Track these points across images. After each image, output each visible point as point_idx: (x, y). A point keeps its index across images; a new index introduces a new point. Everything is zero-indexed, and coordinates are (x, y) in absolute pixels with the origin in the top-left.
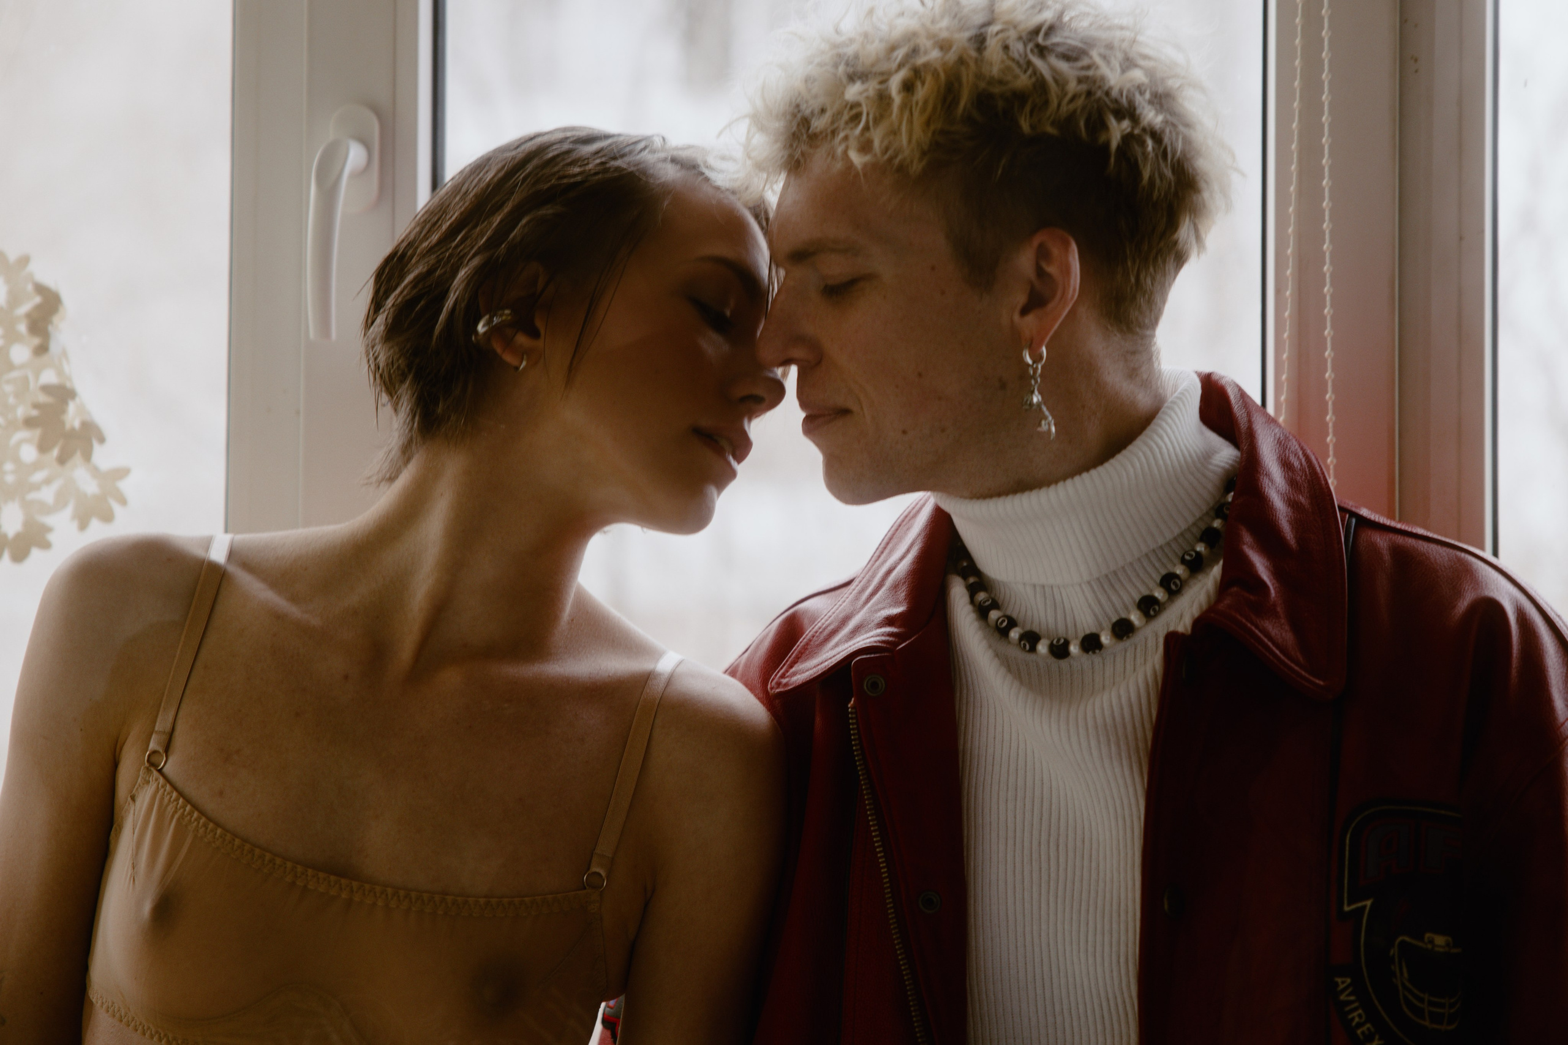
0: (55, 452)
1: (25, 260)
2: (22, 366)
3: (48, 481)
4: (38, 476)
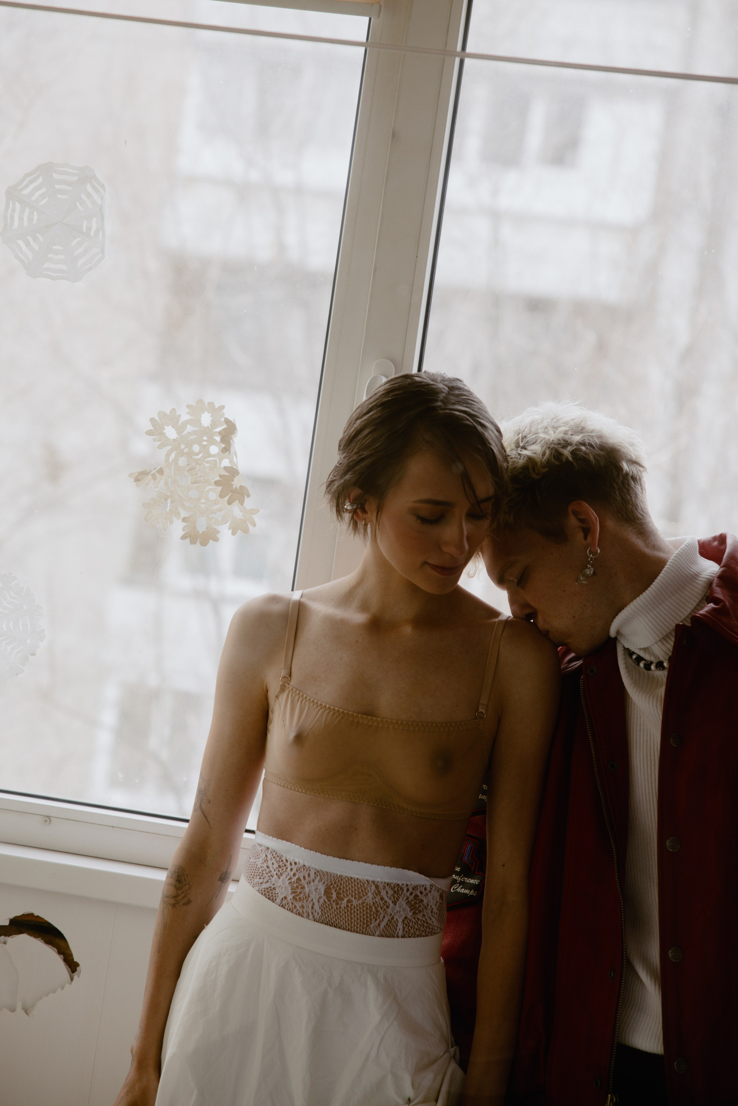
0: (227, 498)
1: (222, 407)
2: (214, 456)
3: (220, 510)
4: (216, 507)
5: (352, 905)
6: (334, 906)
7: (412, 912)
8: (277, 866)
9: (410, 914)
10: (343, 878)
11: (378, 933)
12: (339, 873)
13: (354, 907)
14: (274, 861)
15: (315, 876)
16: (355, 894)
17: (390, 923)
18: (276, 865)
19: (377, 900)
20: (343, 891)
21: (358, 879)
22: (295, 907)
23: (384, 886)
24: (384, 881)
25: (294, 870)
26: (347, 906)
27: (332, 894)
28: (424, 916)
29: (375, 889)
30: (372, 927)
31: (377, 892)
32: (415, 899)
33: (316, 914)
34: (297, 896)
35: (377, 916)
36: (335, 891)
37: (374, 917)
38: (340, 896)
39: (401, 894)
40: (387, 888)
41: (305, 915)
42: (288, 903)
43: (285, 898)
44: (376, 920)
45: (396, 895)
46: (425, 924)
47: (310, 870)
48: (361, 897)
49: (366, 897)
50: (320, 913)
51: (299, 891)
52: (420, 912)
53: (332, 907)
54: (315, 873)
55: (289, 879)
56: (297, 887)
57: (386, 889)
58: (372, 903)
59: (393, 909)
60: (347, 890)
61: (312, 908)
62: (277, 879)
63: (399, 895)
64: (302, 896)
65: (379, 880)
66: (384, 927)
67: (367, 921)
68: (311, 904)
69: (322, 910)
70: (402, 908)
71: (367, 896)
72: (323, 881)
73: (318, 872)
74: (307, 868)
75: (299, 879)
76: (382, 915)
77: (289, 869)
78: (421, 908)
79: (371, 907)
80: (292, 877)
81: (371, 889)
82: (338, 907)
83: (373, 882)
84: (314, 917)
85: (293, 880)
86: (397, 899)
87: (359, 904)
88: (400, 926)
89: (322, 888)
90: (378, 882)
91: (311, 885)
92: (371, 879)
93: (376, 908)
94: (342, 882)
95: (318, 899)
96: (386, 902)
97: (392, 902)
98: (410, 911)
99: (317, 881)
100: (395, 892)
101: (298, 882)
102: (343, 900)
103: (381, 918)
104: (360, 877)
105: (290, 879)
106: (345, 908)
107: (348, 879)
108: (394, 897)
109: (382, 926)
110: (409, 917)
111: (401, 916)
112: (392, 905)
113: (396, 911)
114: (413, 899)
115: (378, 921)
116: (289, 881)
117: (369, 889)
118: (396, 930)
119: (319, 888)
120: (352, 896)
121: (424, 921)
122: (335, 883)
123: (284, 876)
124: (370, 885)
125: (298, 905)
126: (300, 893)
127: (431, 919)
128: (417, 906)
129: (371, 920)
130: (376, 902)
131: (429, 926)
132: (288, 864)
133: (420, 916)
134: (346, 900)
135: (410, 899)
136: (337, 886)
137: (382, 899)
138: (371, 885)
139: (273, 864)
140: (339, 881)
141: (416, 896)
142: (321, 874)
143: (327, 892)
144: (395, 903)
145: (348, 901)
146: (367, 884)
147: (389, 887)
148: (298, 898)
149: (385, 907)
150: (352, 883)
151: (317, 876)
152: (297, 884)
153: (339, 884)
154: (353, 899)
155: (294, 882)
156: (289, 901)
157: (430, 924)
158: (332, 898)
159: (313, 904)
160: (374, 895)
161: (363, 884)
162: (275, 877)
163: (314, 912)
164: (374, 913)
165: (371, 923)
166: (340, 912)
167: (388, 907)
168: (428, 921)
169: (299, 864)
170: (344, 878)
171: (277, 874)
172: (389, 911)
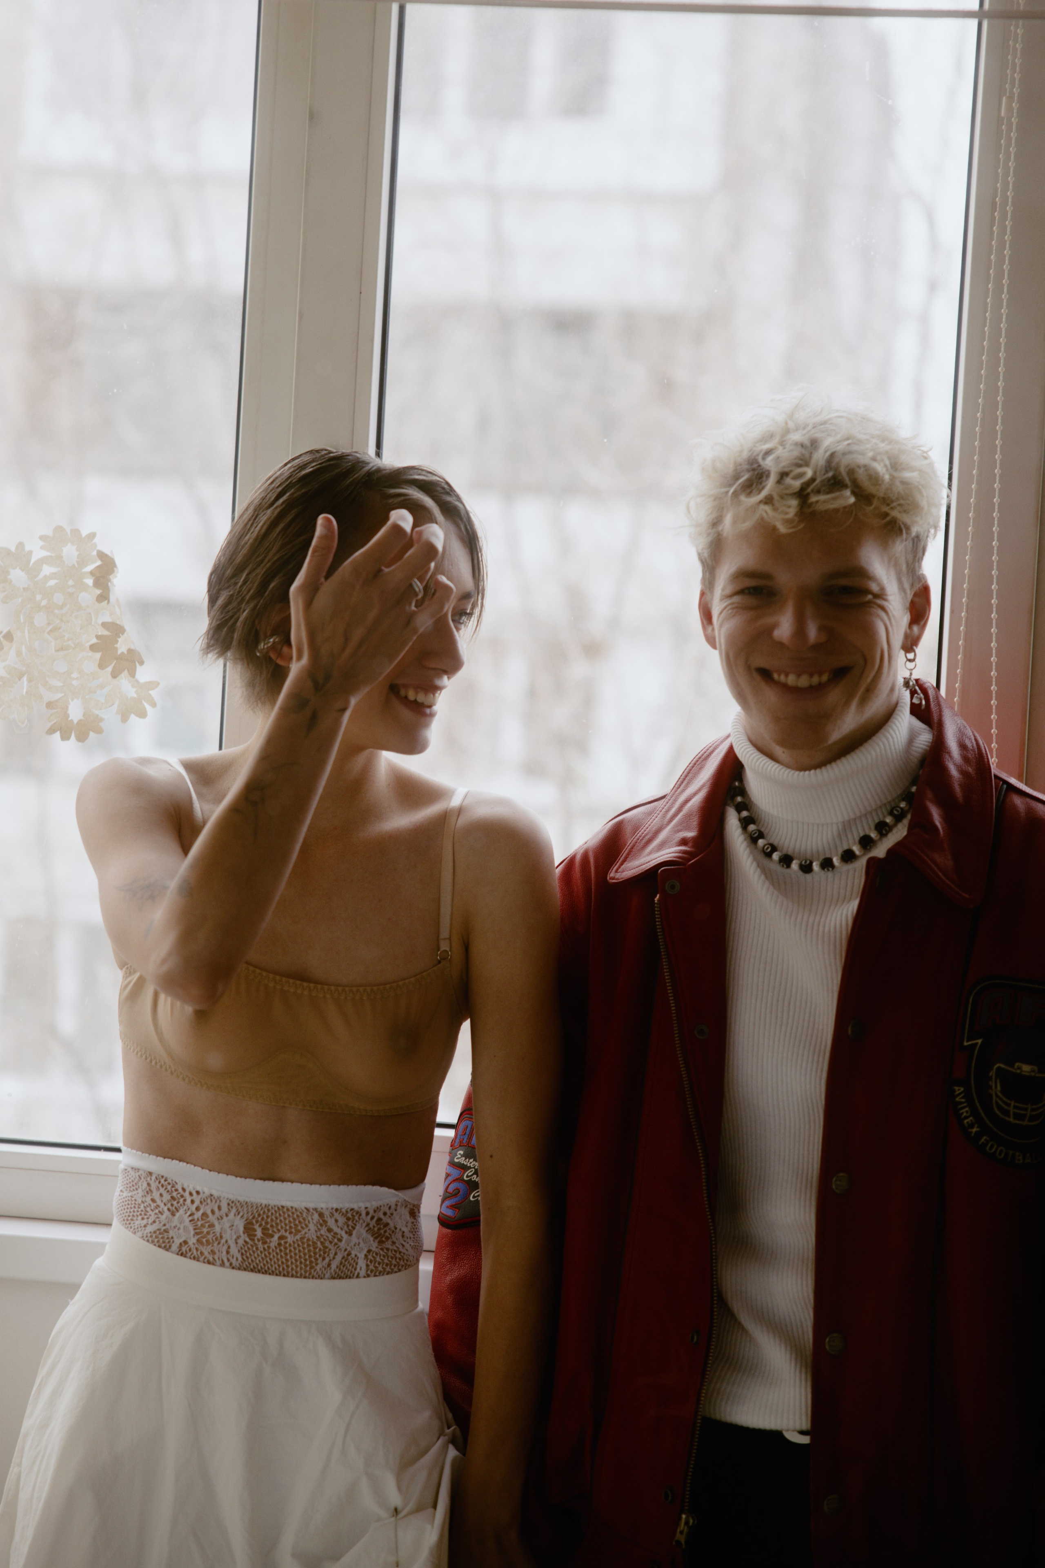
0: (110, 668)
1: (92, 536)
5: (286, 1243)
6: (260, 1245)
7: (377, 1241)
8: (169, 1197)
9: (374, 1246)
10: (270, 1207)
11: (327, 1275)
12: (264, 1202)
13: (290, 1245)
14: (162, 1190)
15: (229, 1209)
16: (291, 1227)
17: (345, 1261)
18: (167, 1197)
19: (322, 1232)
20: (272, 1226)
21: (292, 1207)
22: (202, 1253)
23: (331, 1213)
24: (330, 1206)
25: (197, 1203)
26: (280, 1244)
27: (255, 1231)
28: (394, 1243)
29: (319, 1218)
30: (318, 1269)
31: (321, 1221)
32: (378, 1225)
33: (234, 1261)
34: (203, 1237)
35: (325, 1253)
36: (260, 1225)
37: (320, 1256)
38: (266, 1232)
39: (358, 1220)
40: (336, 1215)
41: (218, 1262)
42: (190, 1250)
43: (185, 1242)
44: (324, 1259)
45: (350, 1223)
46: (398, 1255)
47: (220, 1201)
48: (298, 1231)
49: (306, 1230)
50: (240, 1259)
51: (205, 1230)
52: (387, 1238)
53: (257, 1249)
54: (229, 1204)
55: (190, 1216)
56: (202, 1225)
57: (335, 1217)
58: (315, 1238)
59: (348, 1243)
60: (277, 1224)
61: (228, 1253)
62: (170, 1216)
63: (354, 1222)
64: (210, 1237)
65: (323, 1205)
66: (337, 1267)
67: (311, 1262)
68: (225, 1248)
69: (242, 1254)
70: (361, 1239)
71: (308, 1228)
72: (241, 1214)
73: (233, 1202)
74: (216, 1198)
75: (204, 1215)
76: (333, 1252)
77: (188, 1202)
78: (387, 1234)
79: (313, 1242)
80: (195, 1212)
81: (312, 1219)
82: (266, 1246)
83: (315, 1209)
84: (231, 1264)
85: (196, 1217)
86: (352, 1227)
87: (297, 1240)
88: (362, 1263)
89: (240, 1224)
90: (322, 1209)
91: (223, 1220)
92: (311, 1206)
93: (322, 1243)
94: (270, 1214)
95: (236, 1240)
96: (336, 1234)
97: (346, 1232)
98: (374, 1241)
99: (231, 1215)
100: (348, 1219)
101: (204, 1218)
102: (272, 1236)
103: (331, 1256)
104: (295, 1205)
105: (192, 1214)
106: (275, 1247)
107: (278, 1208)
108: (348, 1226)
109: (334, 1266)
110: (374, 1249)
111: (362, 1249)
112: (345, 1236)
113: (352, 1244)
114: (376, 1225)
115: (327, 1260)
116: (190, 1218)
117: (310, 1219)
118: (355, 1269)
119: (235, 1224)
120: (286, 1231)
121: (395, 1251)
122: (259, 1215)
123: (181, 1211)
124: (311, 1213)
125: (206, 1250)
126: (208, 1233)
127: (403, 1246)
128: (382, 1231)
129: (316, 1259)
130: (321, 1235)
131: (403, 1257)
132: (187, 1194)
133: (388, 1245)
134: (276, 1237)
135: (371, 1226)
136: (263, 1219)
137: (330, 1230)
138: (313, 1213)
139: (161, 1195)
140: (264, 1213)
141: (379, 1220)
142: (238, 1204)
143: (249, 1229)
144: (350, 1234)
145: (280, 1238)
146: (306, 1213)
147: (339, 1213)
148: (204, 1240)
149: (336, 1240)
150: (284, 1213)
151: (232, 1207)
152: (203, 1222)
153: (265, 1216)
154: (287, 1234)
155: (198, 1219)
156: (192, 1246)
157: (404, 1254)
158: (255, 1235)
159: (229, 1247)
160: (317, 1227)
161: (301, 1213)
162: (167, 1213)
163: (231, 1258)
164: (320, 1250)
165: (317, 1264)
166: (269, 1253)
167: (340, 1240)
168: (401, 1249)
169: (204, 1193)
170: (272, 1208)
171: (169, 1210)
172: (342, 1245)
